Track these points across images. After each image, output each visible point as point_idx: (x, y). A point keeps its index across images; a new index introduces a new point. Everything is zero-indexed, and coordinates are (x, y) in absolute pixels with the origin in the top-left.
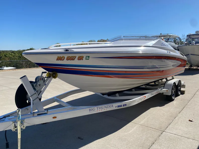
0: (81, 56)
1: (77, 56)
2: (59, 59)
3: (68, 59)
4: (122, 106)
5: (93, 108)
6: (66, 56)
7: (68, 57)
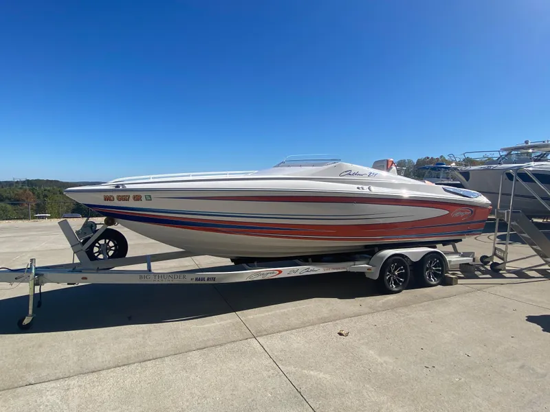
0: (138, 194)
1: (132, 195)
2: (107, 199)
3: (120, 198)
4: (206, 279)
5: (146, 275)
6: (115, 195)
7: (118, 197)
